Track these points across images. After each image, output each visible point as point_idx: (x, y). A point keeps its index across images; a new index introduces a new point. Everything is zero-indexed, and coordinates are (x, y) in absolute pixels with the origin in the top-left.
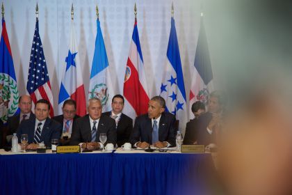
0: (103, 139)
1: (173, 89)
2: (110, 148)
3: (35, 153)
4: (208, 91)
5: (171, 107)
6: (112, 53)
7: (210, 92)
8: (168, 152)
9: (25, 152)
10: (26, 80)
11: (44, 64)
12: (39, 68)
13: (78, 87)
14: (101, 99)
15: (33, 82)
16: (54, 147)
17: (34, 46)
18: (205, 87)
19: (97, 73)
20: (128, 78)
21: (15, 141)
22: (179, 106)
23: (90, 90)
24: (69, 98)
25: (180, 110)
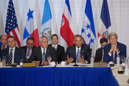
0: (49, 59)
1: (89, 31)
2: (53, 64)
3: (11, 67)
4: (108, 33)
5: (87, 41)
6: (54, 11)
7: (109, 33)
8: (86, 66)
9: (5, 67)
10: (5, 26)
11: (15, 17)
12: (12, 19)
13: (34, 30)
14: (48, 37)
15: (8, 27)
16: (21, 64)
17: (9, 6)
18: (107, 30)
19: (45, 22)
20: (63, 25)
22: (92, 41)
23: (42, 32)
24: (30, 36)
25: (92, 43)
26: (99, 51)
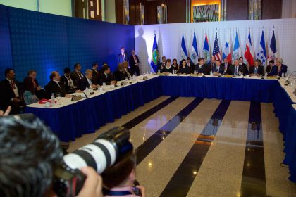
0: (240, 73)
1: (262, 55)
2: (242, 76)
11: (218, 46)
13: (229, 54)
15: (214, 52)
17: (215, 41)
18: (274, 55)
21: (211, 72)
22: (264, 61)
23: (233, 55)
26: (269, 67)
